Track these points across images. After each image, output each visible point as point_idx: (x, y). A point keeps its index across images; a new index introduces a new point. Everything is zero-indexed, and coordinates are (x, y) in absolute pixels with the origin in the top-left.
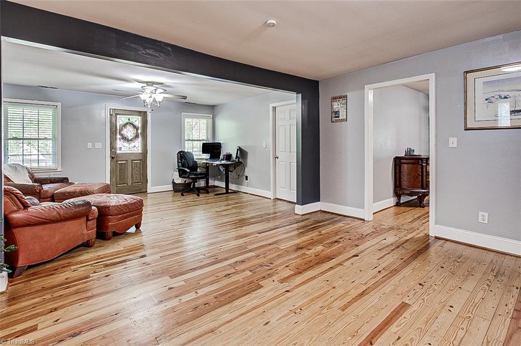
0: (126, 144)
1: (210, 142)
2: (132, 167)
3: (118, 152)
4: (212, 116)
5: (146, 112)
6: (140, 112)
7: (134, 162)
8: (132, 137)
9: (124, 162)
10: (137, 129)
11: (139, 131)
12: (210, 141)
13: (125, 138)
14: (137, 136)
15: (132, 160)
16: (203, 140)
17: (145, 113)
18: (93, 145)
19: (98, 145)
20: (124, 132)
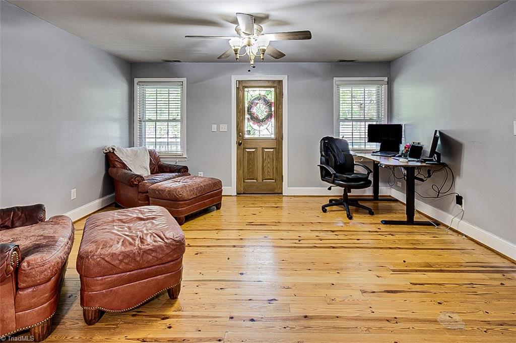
0: (256, 127)
1: (382, 123)
2: (263, 157)
3: (247, 136)
4: (386, 79)
5: (282, 81)
6: (274, 81)
7: (265, 150)
8: (263, 117)
9: (254, 150)
10: (270, 106)
11: (273, 109)
12: (384, 122)
13: (255, 119)
14: (269, 116)
15: (263, 148)
16: (371, 120)
17: (280, 82)
18: (218, 128)
19: (223, 128)
20: (254, 110)
